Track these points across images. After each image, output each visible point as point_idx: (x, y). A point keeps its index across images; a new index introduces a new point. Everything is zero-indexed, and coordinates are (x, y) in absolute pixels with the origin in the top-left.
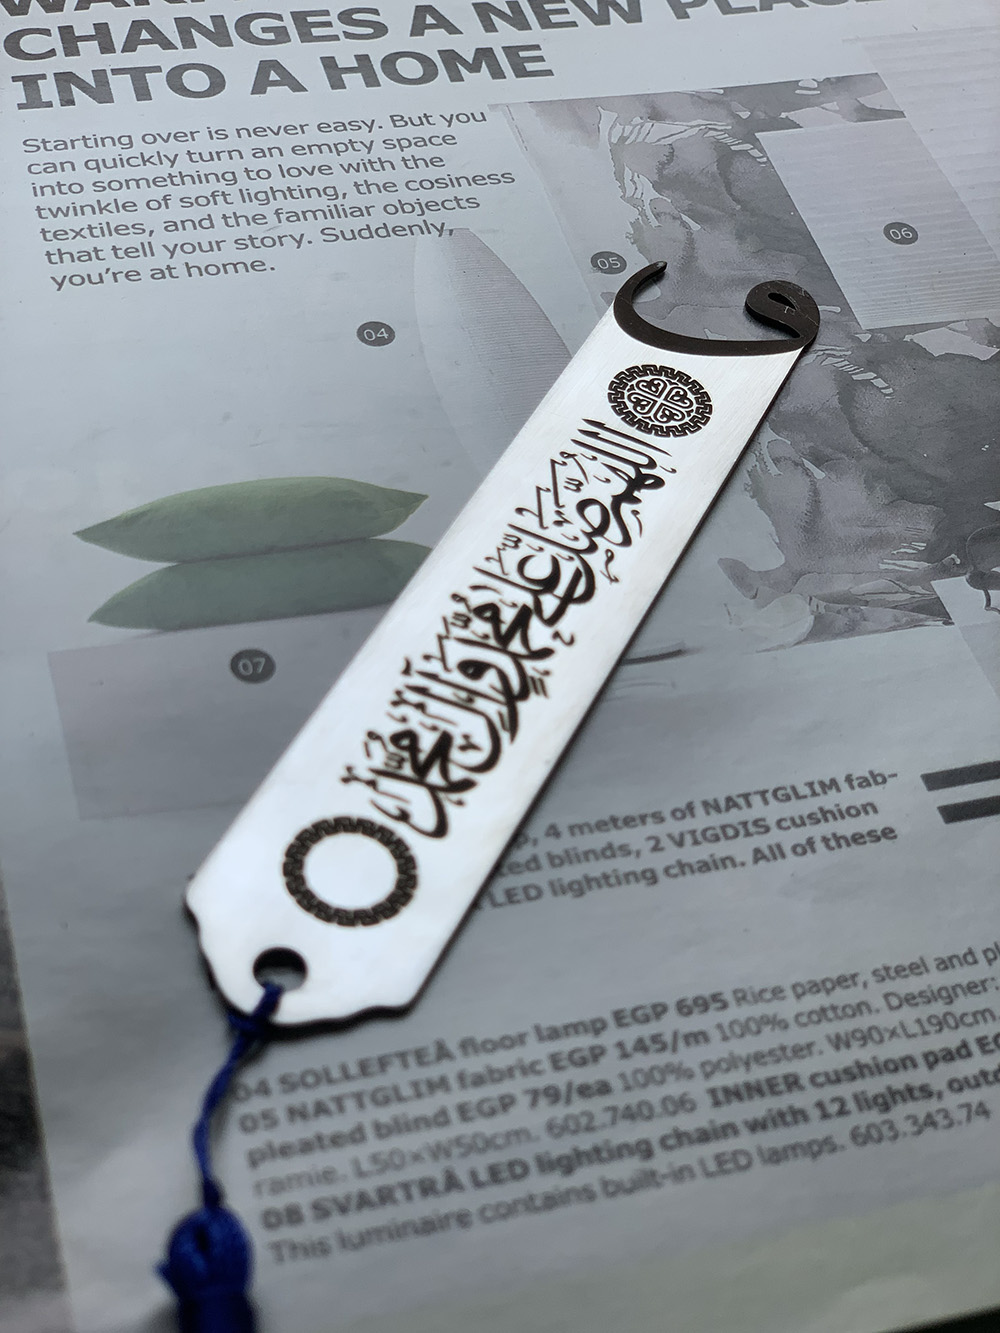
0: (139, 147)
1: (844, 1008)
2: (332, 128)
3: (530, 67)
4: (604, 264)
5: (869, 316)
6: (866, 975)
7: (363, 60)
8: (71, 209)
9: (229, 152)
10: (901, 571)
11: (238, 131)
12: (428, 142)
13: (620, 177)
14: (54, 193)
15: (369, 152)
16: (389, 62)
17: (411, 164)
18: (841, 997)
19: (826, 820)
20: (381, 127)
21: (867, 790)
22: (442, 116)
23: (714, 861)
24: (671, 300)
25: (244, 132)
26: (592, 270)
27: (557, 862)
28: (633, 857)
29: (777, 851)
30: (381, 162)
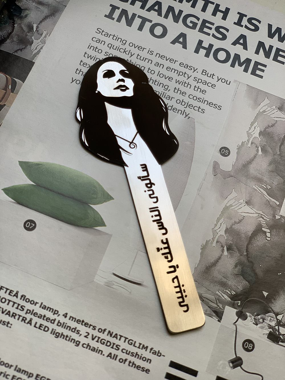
0: (127, 46)
2: (183, 66)
3: (258, 72)
4: (223, 151)
7: (211, 46)
8: (94, 58)
9: (149, 60)
10: (221, 297)
11: (157, 54)
12: (207, 84)
13: (252, 124)
14: (93, 50)
15: (187, 79)
16: (218, 50)
17: (196, 89)
19: (135, 357)
20: (197, 72)
21: (154, 355)
22: (218, 77)
23: (97, 349)
24: (232, 174)
25: (158, 55)
26: (218, 152)
27: (59, 324)
28: (79, 335)
29: (115, 357)
30: (188, 84)
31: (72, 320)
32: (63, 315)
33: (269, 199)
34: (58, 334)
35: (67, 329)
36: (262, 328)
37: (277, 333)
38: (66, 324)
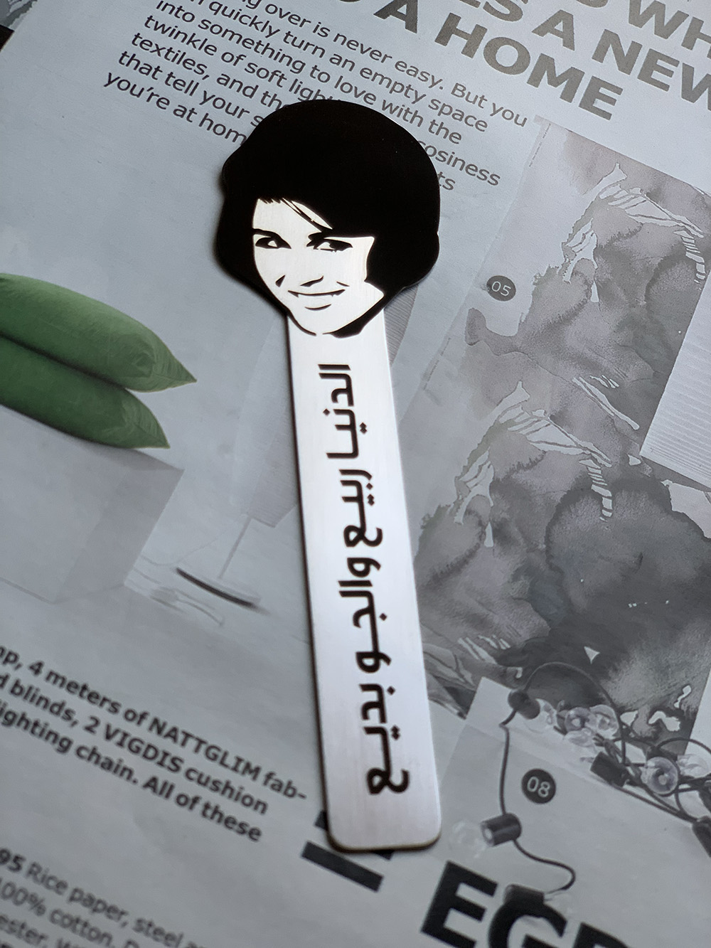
0: (259, 11)
1: (92, 930)
2: (406, 70)
3: (599, 104)
4: (496, 287)
5: (653, 448)
6: (131, 920)
7: (480, 31)
8: (171, 30)
9: (317, 47)
10: (470, 654)
11: (338, 35)
12: (463, 119)
13: (577, 228)
14: (171, 13)
15: (414, 103)
16: (497, 43)
17: (435, 128)
18: (100, 921)
19: (223, 793)
20: (441, 88)
21: (274, 793)
22: (494, 105)
23: (118, 766)
24: (518, 344)
25: (341, 39)
26: (482, 286)
27: (17, 690)
28: (69, 723)
29: (167, 790)
30: (415, 115)
31: (55, 682)
32: (32, 668)
33: (612, 414)
34: (10, 717)
35: (38, 704)
36: (579, 742)
37: (620, 760)
38: (37, 690)
